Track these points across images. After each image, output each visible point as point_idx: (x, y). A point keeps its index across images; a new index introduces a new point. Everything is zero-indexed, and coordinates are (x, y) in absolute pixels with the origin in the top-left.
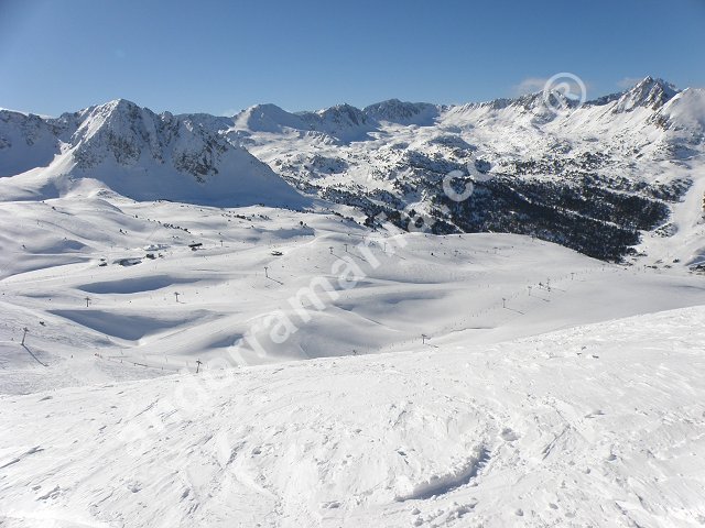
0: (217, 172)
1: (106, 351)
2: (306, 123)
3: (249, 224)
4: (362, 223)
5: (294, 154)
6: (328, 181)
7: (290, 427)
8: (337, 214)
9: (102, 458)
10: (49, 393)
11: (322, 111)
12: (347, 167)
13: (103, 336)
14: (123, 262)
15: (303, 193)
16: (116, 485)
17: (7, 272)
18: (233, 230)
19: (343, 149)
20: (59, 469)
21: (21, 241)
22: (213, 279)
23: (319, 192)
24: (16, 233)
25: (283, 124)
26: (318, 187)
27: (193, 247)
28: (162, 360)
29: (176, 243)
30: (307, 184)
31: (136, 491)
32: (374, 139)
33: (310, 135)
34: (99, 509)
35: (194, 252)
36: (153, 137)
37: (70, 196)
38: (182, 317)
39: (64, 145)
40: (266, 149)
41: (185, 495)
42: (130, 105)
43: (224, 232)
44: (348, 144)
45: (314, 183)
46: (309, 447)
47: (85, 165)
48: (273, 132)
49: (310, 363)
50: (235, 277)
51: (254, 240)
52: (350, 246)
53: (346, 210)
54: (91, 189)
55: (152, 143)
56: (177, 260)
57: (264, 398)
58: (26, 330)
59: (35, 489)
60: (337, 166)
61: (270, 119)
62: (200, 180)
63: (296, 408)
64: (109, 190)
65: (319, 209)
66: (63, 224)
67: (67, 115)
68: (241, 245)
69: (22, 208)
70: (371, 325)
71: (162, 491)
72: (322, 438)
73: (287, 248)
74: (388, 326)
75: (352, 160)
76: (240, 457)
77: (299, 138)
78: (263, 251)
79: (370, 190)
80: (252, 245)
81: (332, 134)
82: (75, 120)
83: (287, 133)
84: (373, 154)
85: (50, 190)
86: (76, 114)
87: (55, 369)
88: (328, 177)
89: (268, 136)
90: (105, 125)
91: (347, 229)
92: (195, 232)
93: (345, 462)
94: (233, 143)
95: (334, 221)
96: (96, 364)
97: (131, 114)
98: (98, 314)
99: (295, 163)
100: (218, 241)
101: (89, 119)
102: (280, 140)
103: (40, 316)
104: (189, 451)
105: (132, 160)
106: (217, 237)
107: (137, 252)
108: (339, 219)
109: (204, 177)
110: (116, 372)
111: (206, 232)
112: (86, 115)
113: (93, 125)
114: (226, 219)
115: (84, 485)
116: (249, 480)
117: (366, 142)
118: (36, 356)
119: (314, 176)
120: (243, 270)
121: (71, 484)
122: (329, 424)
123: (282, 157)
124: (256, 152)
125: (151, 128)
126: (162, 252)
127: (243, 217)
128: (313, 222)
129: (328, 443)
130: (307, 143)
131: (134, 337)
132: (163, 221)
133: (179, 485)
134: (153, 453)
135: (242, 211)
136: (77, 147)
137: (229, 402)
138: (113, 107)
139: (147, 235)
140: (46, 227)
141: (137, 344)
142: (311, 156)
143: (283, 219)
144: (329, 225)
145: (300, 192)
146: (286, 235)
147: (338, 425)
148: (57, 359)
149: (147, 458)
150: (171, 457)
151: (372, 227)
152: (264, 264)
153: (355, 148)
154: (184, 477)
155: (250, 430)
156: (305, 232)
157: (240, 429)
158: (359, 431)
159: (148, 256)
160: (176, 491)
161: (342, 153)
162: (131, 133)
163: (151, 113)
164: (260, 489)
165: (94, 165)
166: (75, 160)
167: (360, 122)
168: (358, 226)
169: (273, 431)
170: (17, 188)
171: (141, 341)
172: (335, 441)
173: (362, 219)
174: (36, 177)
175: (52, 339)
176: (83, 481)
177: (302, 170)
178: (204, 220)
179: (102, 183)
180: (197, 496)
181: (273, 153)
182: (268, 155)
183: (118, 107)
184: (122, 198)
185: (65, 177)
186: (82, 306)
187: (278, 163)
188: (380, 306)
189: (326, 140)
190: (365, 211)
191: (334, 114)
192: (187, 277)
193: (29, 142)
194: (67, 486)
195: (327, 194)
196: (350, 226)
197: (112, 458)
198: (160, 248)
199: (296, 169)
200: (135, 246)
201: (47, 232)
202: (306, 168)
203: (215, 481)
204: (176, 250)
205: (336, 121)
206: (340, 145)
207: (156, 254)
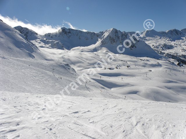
0: (136, 47)
1: (103, 90)
2: (162, 34)
3: (143, 62)
4: (177, 64)
5: (158, 43)
6: (167, 51)
7: (153, 120)
8: (169, 61)
9: (104, 117)
10: (91, 98)
11: (167, 31)
12: (174, 48)
13: (103, 86)
14: (110, 69)
15: (159, 54)
16: (107, 124)
17: (84, 68)
18: (139, 63)
19: (173, 42)
20: (94, 117)
21: (88, 61)
22: (132, 75)
23: (164, 54)
24: (87, 60)
25: (156, 35)
26: (164, 53)
27: (128, 66)
28: (116, 95)
29: (123, 65)
30: (161, 52)
31: (111, 127)
32: (183, 39)
33: (163, 38)
34: (103, 129)
35: (128, 68)
36: (120, 38)
37: (99, 51)
38: (123, 84)
39: (99, 39)
40: (150, 42)
41: (124, 131)
42: (115, 30)
43: (136, 63)
44: (174, 41)
45: (163, 52)
46: (159, 127)
47: (103, 44)
48: (152, 37)
49: (159, 103)
50: (138, 76)
51: (144, 66)
52: (172, 71)
53: (172, 60)
54: (104, 50)
55: (120, 39)
56: (123, 70)
57: (145, 110)
58: (86, 82)
59: (89, 120)
60: (171, 47)
61: (152, 34)
62: (131, 49)
63: (155, 115)
64: (108, 50)
65: (164, 59)
66: (97, 58)
67: (101, 32)
68: (140, 67)
69: (89, 54)
70: (176, 95)
71: (118, 129)
72: (163, 125)
73: (153, 69)
74: (181, 96)
75: (175, 46)
76: (139, 125)
77: (160, 39)
78: (146, 70)
79: (180, 55)
80: (143, 68)
81: (170, 38)
82: (102, 33)
83: (156, 37)
84: (182, 44)
85: (95, 50)
86: (103, 32)
87: (91, 92)
88: (168, 50)
89: (151, 38)
90: (109, 35)
91: (172, 66)
92: (128, 63)
93: (170, 134)
94: (141, 40)
95: (168, 63)
96: (101, 93)
97: (115, 31)
98: (102, 81)
99: (158, 46)
100: (134, 66)
101: (105, 33)
102: (154, 39)
103: (90, 79)
104: (125, 120)
105: (115, 43)
106: (134, 65)
107: (114, 67)
108: (169, 62)
109: (132, 48)
110: (105, 96)
111: (132, 63)
112: (105, 32)
113: (106, 34)
114: (137, 60)
115: (99, 122)
116: (141, 132)
117: (180, 40)
118: (88, 89)
119: (163, 50)
120: (140, 74)
121: (97, 121)
122: (165, 121)
123: (154, 44)
124: (147, 42)
125: (120, 35)
126: (120, 67)
127: (142, 60)
128: (162, 63)
129: (165, 127)
130: (162, 40)
131: (110, 88)
132: (121, 59)
133: (122, 128)
134: (116, 118)
135: (142, 58)
136: (102, 40)
137: (136, 109)
138: (111, 30)
139: (116, 62)
140: (93, 59)
141: (111, 90)
142: (163, 44)
143: (153, 61)
144: (166, 64)
145: (158, 54)
146: (153, 66)
147: (168, 123)
148: (92, 90)
149: (114, 119)
150: (120, 121)
151: (180, 65)
152: (146, 73)
153: (176, 42)
154: (124, 127)
155: (142, 118)
156: (159, 65)
157: (139, 117)
158: (175, 126)
159: (116, 68)
160: (121, 130)
161: (173, 43)
162: (115, 37)
163: (120, 32)
164: (144, 135)
165: (106, 44)
166: (101, 43)
167: (179, 34)
168: (175, 65)
169: (148, 120)
170: (88, 49)
171: (112, 89)
172: (167, 127)
173: (177, 63)
174: (92, 46)
175: (91, 85)
176: (99, 121)
177: (160, 48)
178: (131, 60)
179: (107, 49)
180: (127, 133)
181: (151, 43)
182: (150, 43)
183: (112, 30)
184: (111, 53)
185: (99, 47)
186: (99, 78)
187: (153, 46)
188: (179, 89)
189: (168, 39)
190: (178, 61)
191: (171, 32)
192: (126, 74)
193: (92, 39)
194: (96, 121)
195: (167, 55)
196: (172, 65)
197: (106, 117)
198: (119, 66)
199: (158, 48)
200: (113, 65)
201: (93, 60)
202: (161, 47)
203: (131, 129)
204: (123, 67)
205: (172, 34)
206: (172, 41)
207: (118, 67)
